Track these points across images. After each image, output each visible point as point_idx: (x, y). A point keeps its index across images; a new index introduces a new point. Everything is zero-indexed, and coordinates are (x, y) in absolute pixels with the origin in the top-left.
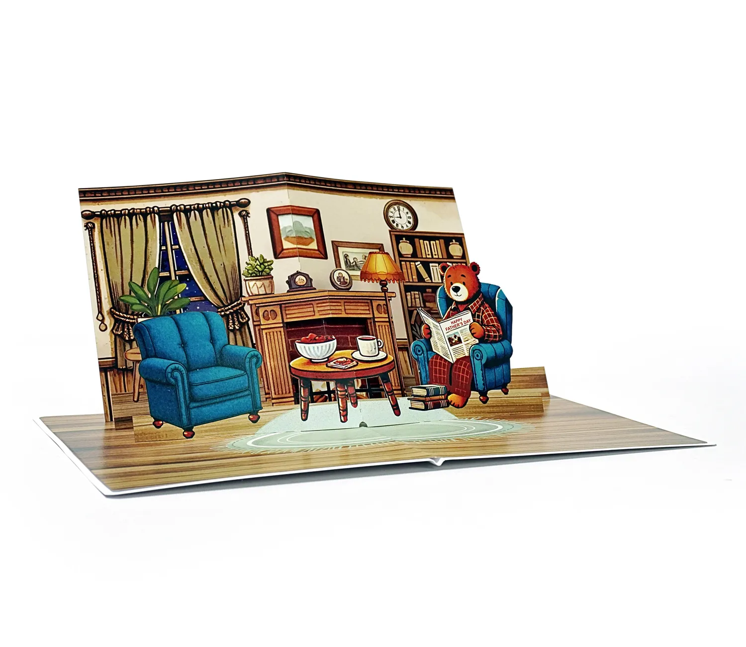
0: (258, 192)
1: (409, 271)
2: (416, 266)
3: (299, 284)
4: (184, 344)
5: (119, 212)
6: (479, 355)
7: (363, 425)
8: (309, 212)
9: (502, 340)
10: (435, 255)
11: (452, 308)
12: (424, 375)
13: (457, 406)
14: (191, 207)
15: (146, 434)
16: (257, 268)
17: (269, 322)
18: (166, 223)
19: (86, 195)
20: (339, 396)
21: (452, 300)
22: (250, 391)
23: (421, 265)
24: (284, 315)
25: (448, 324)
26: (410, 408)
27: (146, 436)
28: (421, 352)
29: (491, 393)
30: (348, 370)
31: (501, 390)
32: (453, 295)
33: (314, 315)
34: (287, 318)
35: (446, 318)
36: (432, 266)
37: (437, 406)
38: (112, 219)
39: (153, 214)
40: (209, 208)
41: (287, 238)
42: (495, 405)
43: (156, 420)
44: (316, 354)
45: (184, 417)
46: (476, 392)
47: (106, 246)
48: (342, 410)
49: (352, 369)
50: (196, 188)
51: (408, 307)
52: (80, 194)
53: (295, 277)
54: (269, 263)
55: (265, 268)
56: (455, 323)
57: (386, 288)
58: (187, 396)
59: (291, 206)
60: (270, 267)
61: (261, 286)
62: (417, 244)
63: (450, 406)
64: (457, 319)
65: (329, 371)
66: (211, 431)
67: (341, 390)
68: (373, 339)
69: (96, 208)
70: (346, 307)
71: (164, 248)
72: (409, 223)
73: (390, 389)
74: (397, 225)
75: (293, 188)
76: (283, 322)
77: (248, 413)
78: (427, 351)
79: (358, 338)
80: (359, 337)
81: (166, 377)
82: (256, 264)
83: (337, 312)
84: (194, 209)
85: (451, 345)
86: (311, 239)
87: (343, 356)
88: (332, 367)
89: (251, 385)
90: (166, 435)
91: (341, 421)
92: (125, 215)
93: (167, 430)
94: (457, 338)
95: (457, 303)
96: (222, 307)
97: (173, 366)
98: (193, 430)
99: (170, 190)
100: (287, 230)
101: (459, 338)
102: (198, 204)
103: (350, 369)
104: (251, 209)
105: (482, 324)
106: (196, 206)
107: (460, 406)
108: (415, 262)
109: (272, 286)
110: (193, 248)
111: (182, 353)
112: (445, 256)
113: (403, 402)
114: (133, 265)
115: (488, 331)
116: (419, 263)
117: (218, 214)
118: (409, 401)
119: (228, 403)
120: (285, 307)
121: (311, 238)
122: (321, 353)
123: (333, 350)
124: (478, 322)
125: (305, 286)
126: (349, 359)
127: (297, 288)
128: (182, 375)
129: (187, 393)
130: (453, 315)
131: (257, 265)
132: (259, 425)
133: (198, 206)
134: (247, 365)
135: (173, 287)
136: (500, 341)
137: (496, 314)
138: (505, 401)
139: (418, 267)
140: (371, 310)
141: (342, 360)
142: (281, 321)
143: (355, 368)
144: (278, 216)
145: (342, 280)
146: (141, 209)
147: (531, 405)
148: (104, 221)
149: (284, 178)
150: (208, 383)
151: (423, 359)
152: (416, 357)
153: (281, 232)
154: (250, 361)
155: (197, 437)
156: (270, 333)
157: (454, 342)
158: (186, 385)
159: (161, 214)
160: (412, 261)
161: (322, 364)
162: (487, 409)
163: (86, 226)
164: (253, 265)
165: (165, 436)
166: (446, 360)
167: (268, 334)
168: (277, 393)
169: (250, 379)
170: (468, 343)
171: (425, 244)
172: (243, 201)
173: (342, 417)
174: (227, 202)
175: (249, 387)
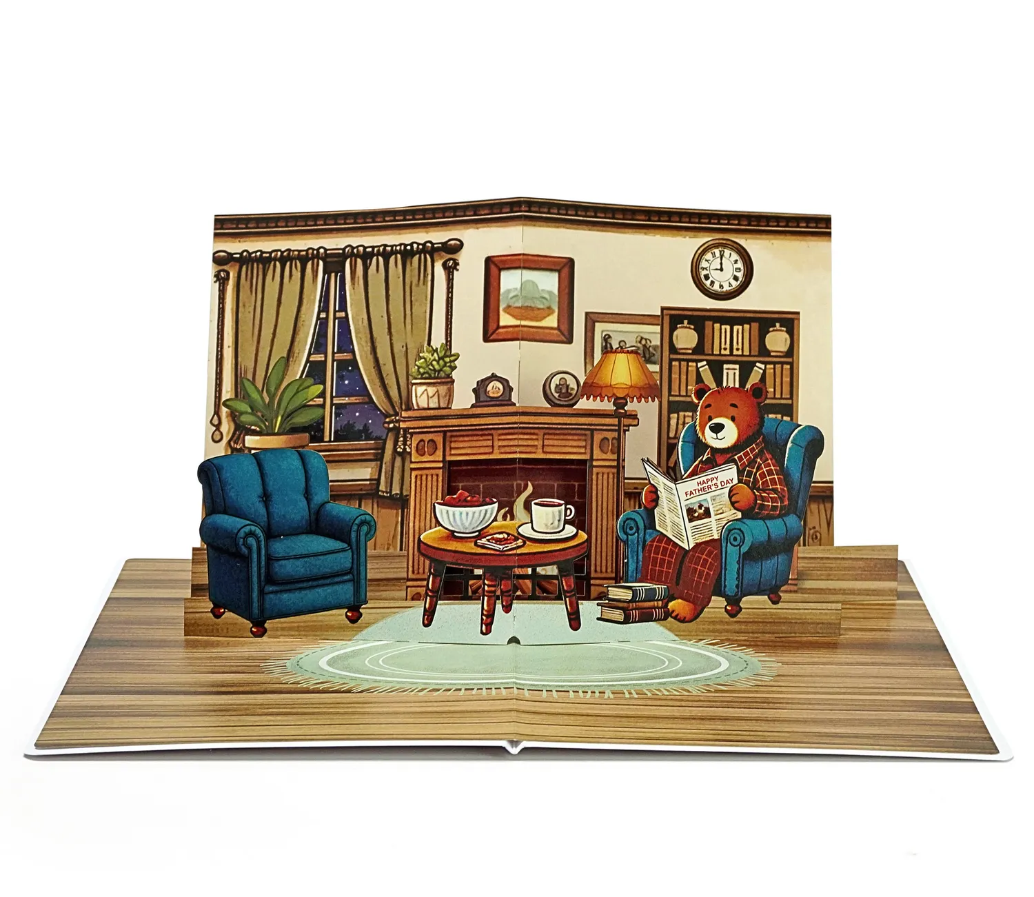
0: (478, 228)
1: (684, 377)
2: (698, 369)
3: (491, 395)
4: (266, 498)
5: (268, 255)
6: (739, 538)
7: (514, 640)
8: (555, 263)
9: (786, 514)
10: (738, 349)
11: (704, 459)
12: (632, 567)
13: (682, 619)
14: (373, 250)
15: (201, 626)
16: (432, 365)
17: (424, 459)
18: (333, 275)
19: (226, 226)
20: (486, 593)
21: (706, 446)
22: (355, 574)
23: (707, 367)
24: (448, 449)
25: (692, 485)
26: (598, 619)
27: (200, 627)
28: (635, 529)
29: (747, 602)
30: (506, 553)
31: (767, 597)
32: (709, 438)
33: (492, 453)
34: (451, 455)
35: (690, 476)
36: (728, 369)
37: (646, 617)
38: (255, 265)
39: (316, 260)
40: (400, 252)
41: (508, 309)
42: (751, 620)
43: (217, 606)
44: (462, 524)
45: (255, 605)
46: (721, 598)
47: (240, 310)
48: (485, 616)
49: (514, 552)
50: (387, 219)
51: (668, 438)
52: (215, 224)
53: (487, 382)
54: (452, 358)
55: (445, 366)
56: (704, 485)
57: (623, 411)
58: (263, 575)
59: (524, 254)
60: (452, 364)
61: (434, 395)
62: (708, 331)
63: (670, 619)
64: (709, 477)
65: (477, 552)
66: (291, 629)
67: (490, 583)
68: (560, 505)
69: (235, 247)
70: (546, 442)
71: (323, 315)
72: (736, 278)
73: (570, 586)
74: (712, 283)
75: (533, 223)
76: (444, 461)
77: (346, 608)
78: (645, 529)
79: (533, 503)
80: (536, 501)
81: (237, 545)
82: (432, 358)
83: (529, 449)
84: (378, 254)
85: (690, 521)
86: (549, 310)
87: (503, 530)
88: (483, 547)
89: (355, 566)
90: (228, 629)
91: (482, 632)
92: (275, 259)
93: (230, 621)
94: (703, 509)
95: (715, 451)
96: (392, 416)
97: (247, 529)
98: (266, 625)
99: (348, 221)
100: (511, 295)
101: (707, 510)
102: (385, 246)
103: (510, 552)
104: (462, 257)
105: (754, 487)
106: (381, 248)
107: (686, 619)
108: (697, 361)
109: (450, 396)
110: (365, 317)
111: (263, 511)
112: (755, 351)
113: (589, 609)
114: (275, 340)
115: (763, 499)
116: (705, 363)
117: (411, 263)
118: (600, 607)
119: (320, 590)
120: (452, 436)
121: (549, 308)
122: (470, 524)
123: (489, 519)
124: (747, 483)
125: (500, 398)
126: (513, 535)
127: (487, 401)
128: (258, 542)
129: (263, 570)
130: (703, 470)
131: (435, 360)
132: (359, 627)
133: (384, 249)
134: (353, 535)
135: (303, 389)
136: (780, 516)
137: (783, 471)
138: (771, 614)
139: (700, 370)
140: (589, 447)
141: (501, 536)
142: (441, 459)
143: (519, 551)
144: (500, 270)
145: (564, 391)
146: (300, 251)
147: (818, 624)
148: (244, 269)
149: (520, 207)
150: (296, 557)
151: (636, 542)
152: (623, 537)
153: (501, 297)
154: (358, 530)
155: (270, 637)
156: (421, 476)
157: (696, 515)
158: (263, 558)
159: (328, 260)
160: (693, 361)
161: (469, 540)
162: (737, 627)
163: (217, 276)
164: (428, 359)
165: (225, 631)
166: (675, 545)
167: (419, 477)
168: (416, 572)
169: (355, 556)
170: (722, 515)
171: (723, 331)
172: (452, 242)
173: (484, 626)
174: (429, 245)
175: (352, 568)
